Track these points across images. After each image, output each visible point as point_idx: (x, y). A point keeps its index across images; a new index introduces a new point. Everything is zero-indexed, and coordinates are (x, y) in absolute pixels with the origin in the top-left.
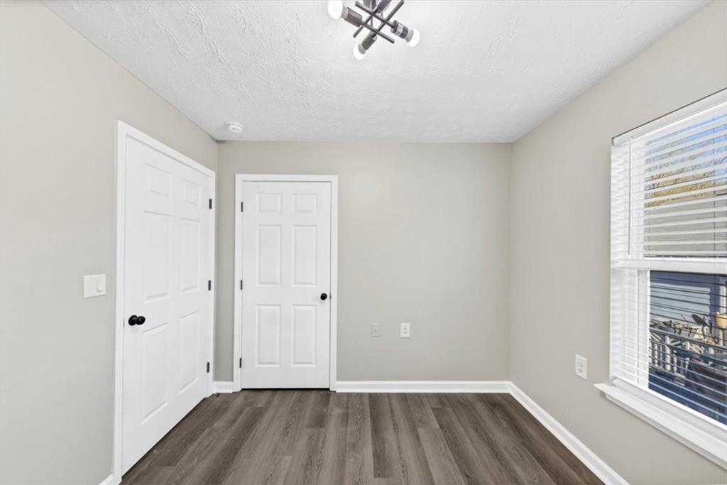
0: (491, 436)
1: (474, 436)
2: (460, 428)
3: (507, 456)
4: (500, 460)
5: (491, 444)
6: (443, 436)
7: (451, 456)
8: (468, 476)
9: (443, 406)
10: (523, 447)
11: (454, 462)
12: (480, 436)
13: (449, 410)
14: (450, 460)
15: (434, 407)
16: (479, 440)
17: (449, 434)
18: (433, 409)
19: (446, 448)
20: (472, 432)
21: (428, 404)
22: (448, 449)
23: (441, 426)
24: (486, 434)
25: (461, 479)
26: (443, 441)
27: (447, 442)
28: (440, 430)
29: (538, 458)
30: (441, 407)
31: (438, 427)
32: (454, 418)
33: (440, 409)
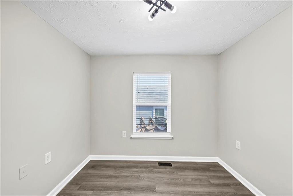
0: (108, 175)
1: (105, 180)
2: (98, 183)
3: (118, 174)
4: (119, 177)
5: (111, 177)
6: (98, 191)
7: (110, 192)
8: (122, 189)
9: (79, 184)
10: (116, 169)
11: (114, 192)
12: (106, 178)
13: (84, 183)
14: (112, 193)
15: (77, 189)
16: (108, 179)
17: (99, 189)
18: (78, 189)
19: (105, 192)
20: (103, 180)
21: (72, 191)
22: (106, 192)
23: (92, 190)
24: (106, 176)
25: (122, 192)
26: (101, 192)
27: (103, 191)
28: (94, 191)
29: (121, 168)
30: (80, 186)
31: (92, 192)
32: (91, 183)
33: (81, 186)
